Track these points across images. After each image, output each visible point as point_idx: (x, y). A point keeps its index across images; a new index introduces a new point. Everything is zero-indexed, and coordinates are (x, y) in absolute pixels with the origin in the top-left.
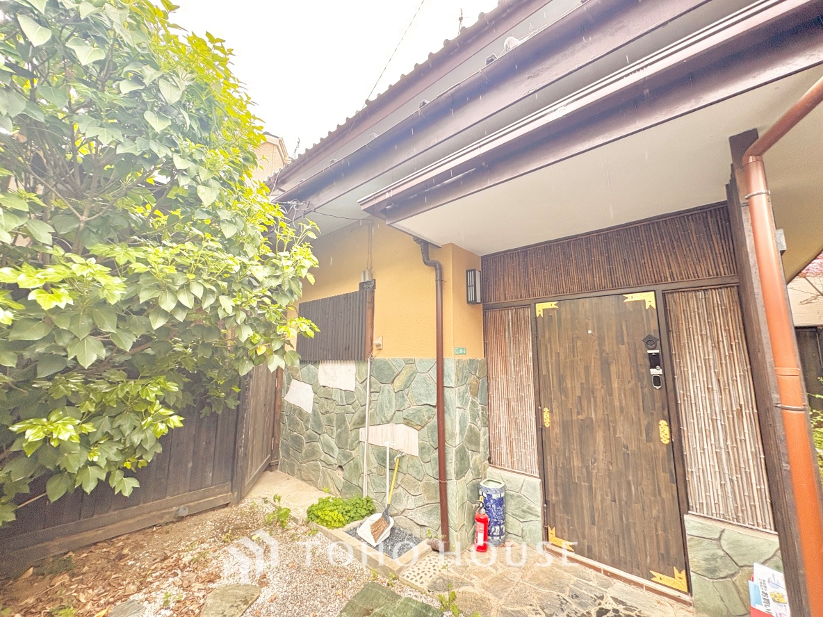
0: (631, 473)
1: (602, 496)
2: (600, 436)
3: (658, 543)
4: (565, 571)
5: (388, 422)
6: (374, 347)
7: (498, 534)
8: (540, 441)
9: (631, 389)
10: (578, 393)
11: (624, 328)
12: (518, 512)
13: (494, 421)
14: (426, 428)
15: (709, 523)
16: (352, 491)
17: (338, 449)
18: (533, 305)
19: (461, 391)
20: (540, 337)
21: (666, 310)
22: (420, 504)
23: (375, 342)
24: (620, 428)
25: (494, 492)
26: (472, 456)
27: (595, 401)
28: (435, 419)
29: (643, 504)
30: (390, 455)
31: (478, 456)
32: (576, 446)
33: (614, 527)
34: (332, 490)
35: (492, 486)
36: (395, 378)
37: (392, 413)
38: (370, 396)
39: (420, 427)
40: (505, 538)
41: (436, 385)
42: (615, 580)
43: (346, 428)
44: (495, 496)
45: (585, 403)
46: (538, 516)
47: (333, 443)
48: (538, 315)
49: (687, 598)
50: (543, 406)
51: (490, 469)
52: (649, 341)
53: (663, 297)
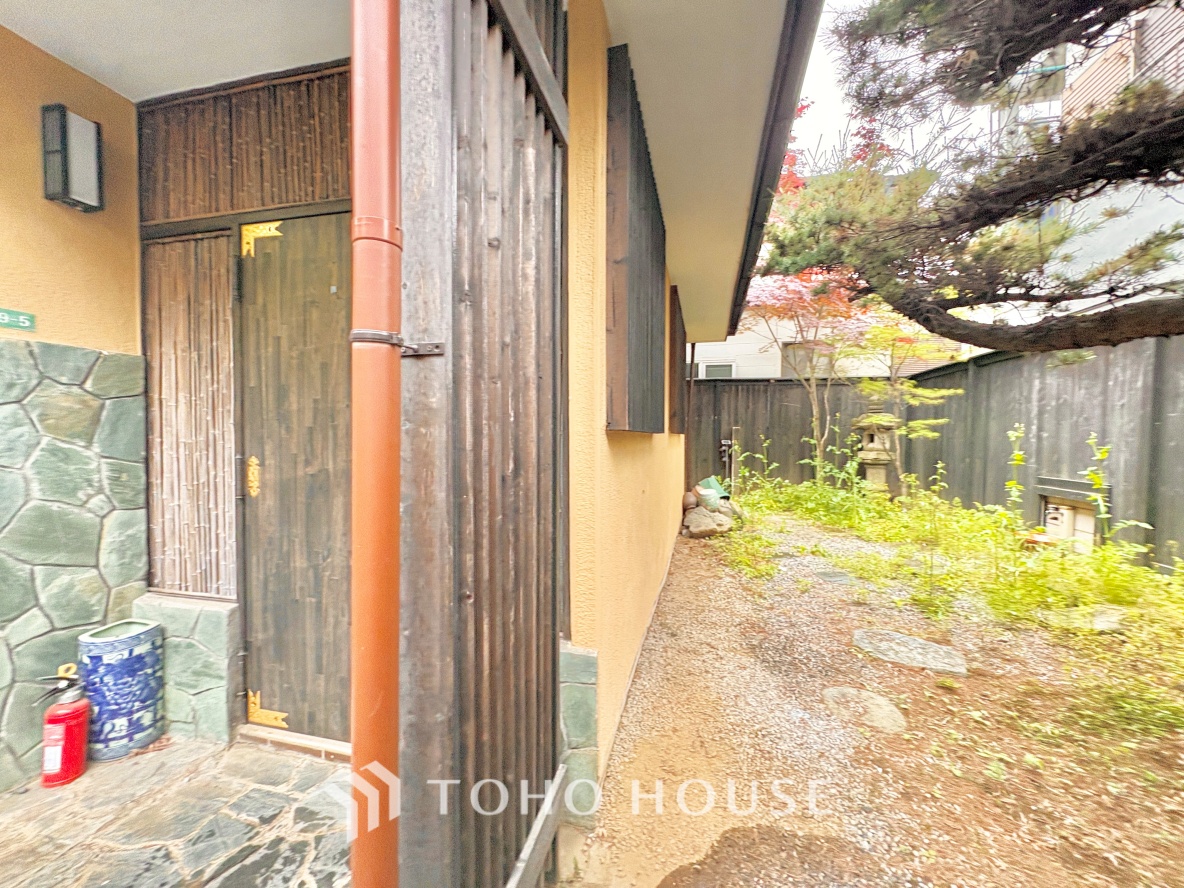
1: (336, 617)
2: (338, 505)
7: (124, 733)
10: (308, 422)
12: (186, 678)
18: (235, 228)
25: (112, 648)
26: (52, 577)
31: (87, 575)
32: (298, 530)
40: (154, 735)
42: (340, 765)
44: (113, 658)
48: (244, 253)
50: (248, 454)
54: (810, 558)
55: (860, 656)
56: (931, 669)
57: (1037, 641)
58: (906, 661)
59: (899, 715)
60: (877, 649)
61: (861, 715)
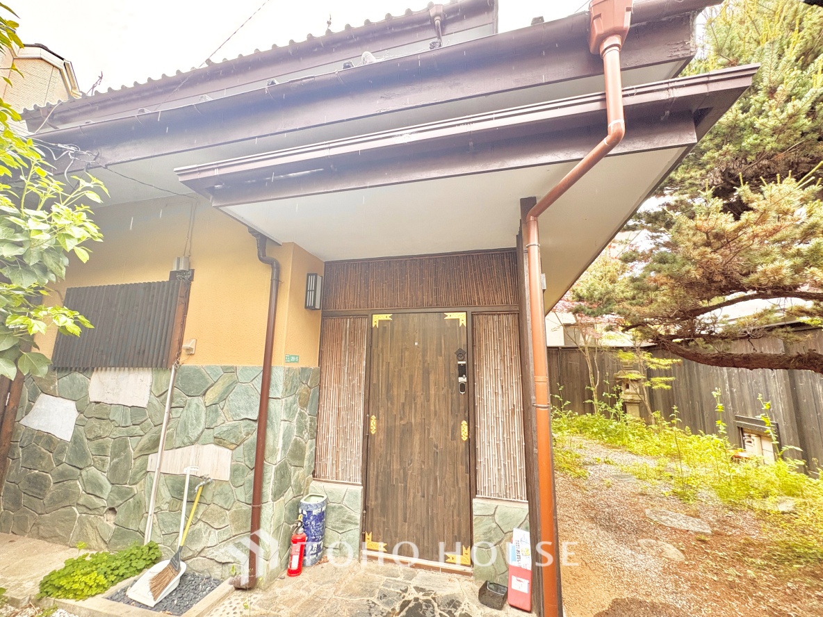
0: (438, 469)
1: (414, 493)
2: (417, 438)
3: (453, 527)
4: (377, 573)
5: (192, 444)
6: (183, 352)
7: (315, 552)
8: (366, 448)
9: (444, 395)
10: (402, 400)
11: (443, 341)
12: (338, 524)
13: (322, 431)
14: (242, 446)
15: (489, 502)
16: (125, 540)
17: (110, 486)
18: (370, 316)
19: (288, 402)
20: (373, 347)
21: (473, 328)
22: (225, 537)
23: (185, 345)
24: (433, 429)
25: (315, 507)
26: (295, 472)
27: (416, 407)
28: (255, 435)
29: (445, 494)
30: (190, 483)
31: (301, 471)
32: (396, 450)
33: (421, 521)
34: (94, 543)
35: (314, 501)
36: (207, 390)
37: (199, 432)
38: (170, 412)
39: (235, 446)
40: (322, 555)
41: (259, 396)
42: (418, 570)
43: (127, 457)
44: (315, 512)
45: (407, 408)
46: (357, 524)
47: (103, 478)
48: (373, 326)
49: (469, 570)
50: (371, 413)
51: (314, 484)
52: (460, 354)
53: (472, 318)
54: (604, 466)
55: (652, 523)
56: (692, 531)
57: (748, 517)
58: (677, 527)
59: (680, 553)
60: (660, 519)
61: (661, 553)
